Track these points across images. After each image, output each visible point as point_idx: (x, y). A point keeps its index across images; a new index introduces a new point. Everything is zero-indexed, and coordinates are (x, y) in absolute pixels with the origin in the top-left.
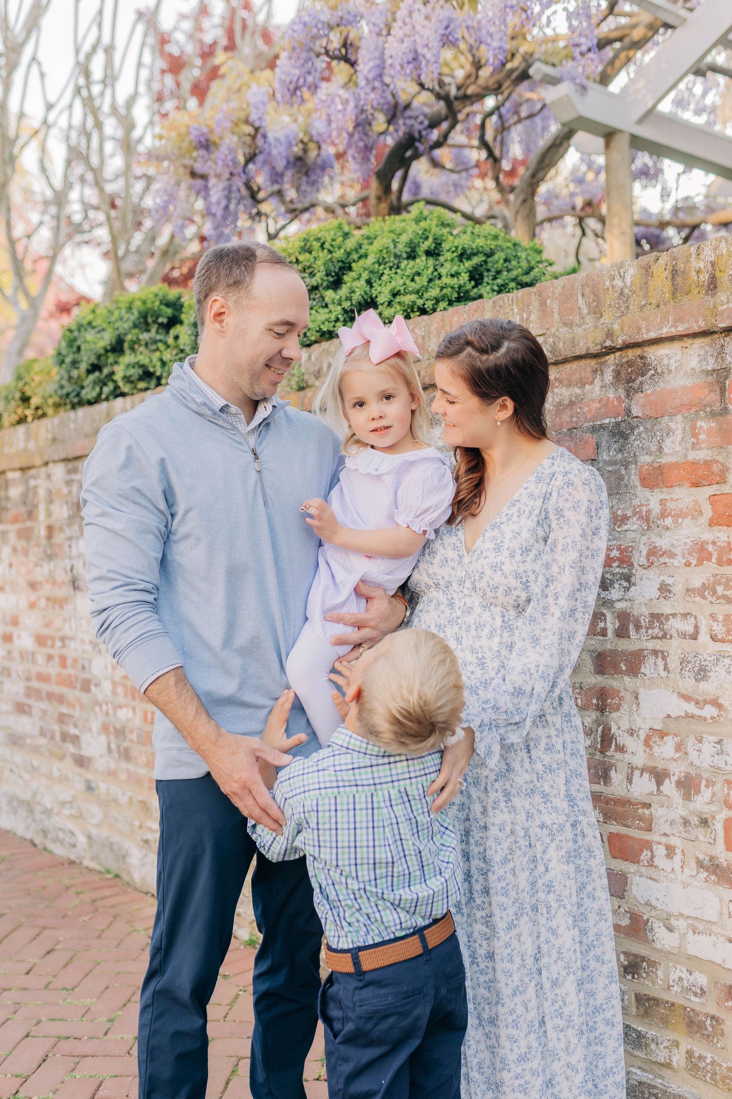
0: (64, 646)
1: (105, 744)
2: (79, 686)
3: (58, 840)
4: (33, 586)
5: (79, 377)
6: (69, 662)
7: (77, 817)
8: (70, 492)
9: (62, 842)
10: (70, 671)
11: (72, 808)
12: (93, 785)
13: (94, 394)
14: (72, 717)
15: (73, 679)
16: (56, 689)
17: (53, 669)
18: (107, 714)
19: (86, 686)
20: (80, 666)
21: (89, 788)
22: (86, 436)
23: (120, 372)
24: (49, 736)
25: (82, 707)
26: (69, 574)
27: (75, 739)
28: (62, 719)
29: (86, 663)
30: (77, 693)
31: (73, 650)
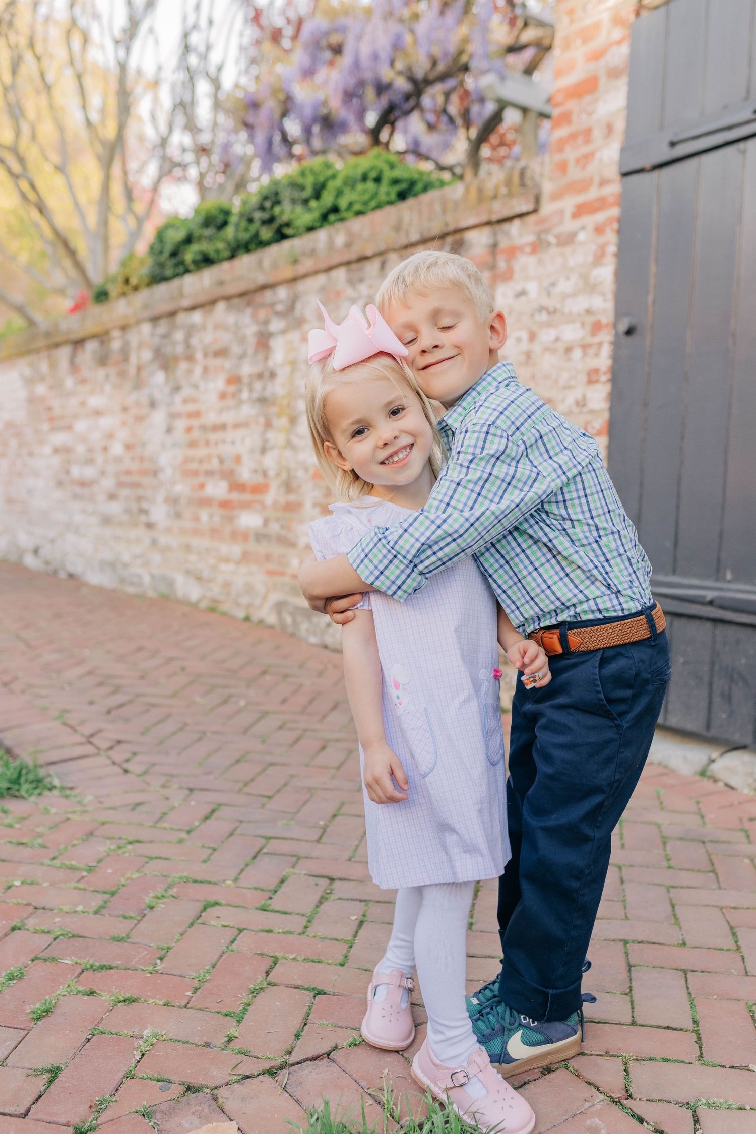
0: (143, 448)
1: (166, 511)
2: (150, 474)
3: (132, 584)
4: (125, 409)
5: (163, 261)
6: (145, 459)
7: (145, 564)
10: (145, 465)
12: (156, 541)
14: (146, 496)
15: (147, 470)
17: (135, 466)
18: (168, 489)
21: (154, 543)
24: (130, 513)
25: (152, 489)
27: (146, 511)
28: (139, 499)
29: (156, 458)
30: (149, 479)
31: (149, 450)
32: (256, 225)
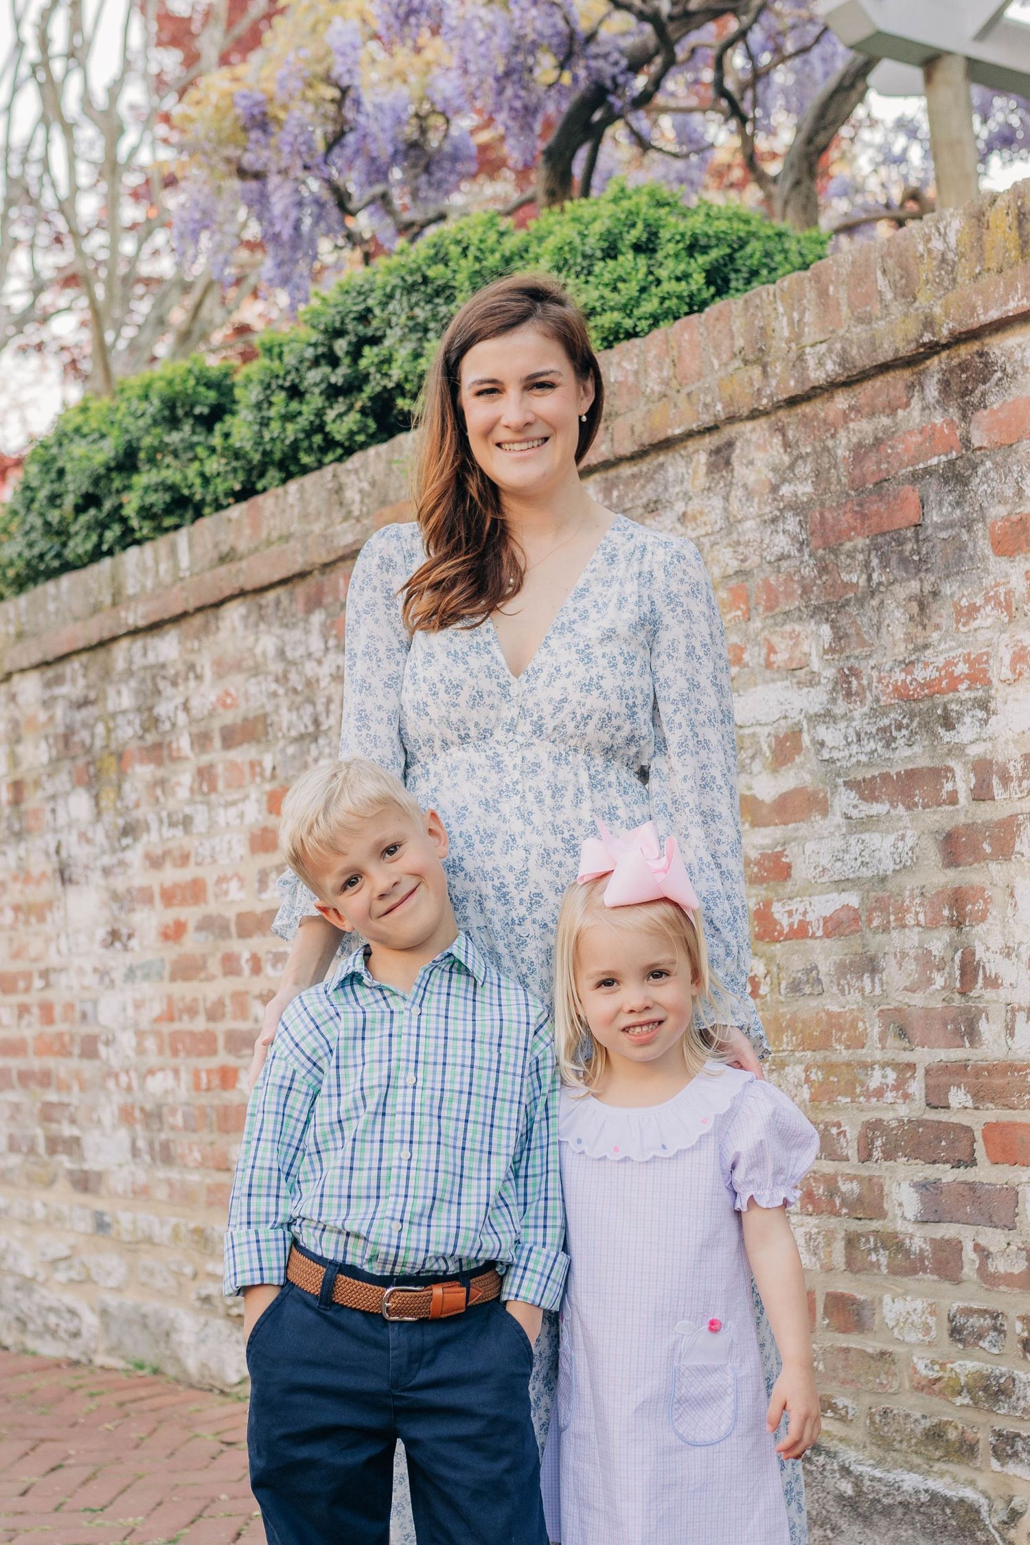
0: (48, 985)
1: (127, 1143)
2: (76, 1050)
5: (62, 520)
6: (58, 1011)
7: (80, 1282)
8: (51, 719)
9: (53, 1333)
10: (60, 1027)
11: (70, 1267)
12: (107, 1219)
13: (89, 546)
14: (68, 1105)
15: (67, 1039)
16: (36, 1063)
17: (30, 1030)
18: (129, 1089)
19: (89, 1049)
20: (77, 1015)
21: (101, 1226)
22: (76, 619)
23: (131, 504)
24: (25, 1149)
25: (82, 1088)
26: (54, 858)
27: (73, 1146)
28: (48, 1114)
29: (88, 1008)
30: (74, 1063)
31: (65, 989)
32: (315, 400)
